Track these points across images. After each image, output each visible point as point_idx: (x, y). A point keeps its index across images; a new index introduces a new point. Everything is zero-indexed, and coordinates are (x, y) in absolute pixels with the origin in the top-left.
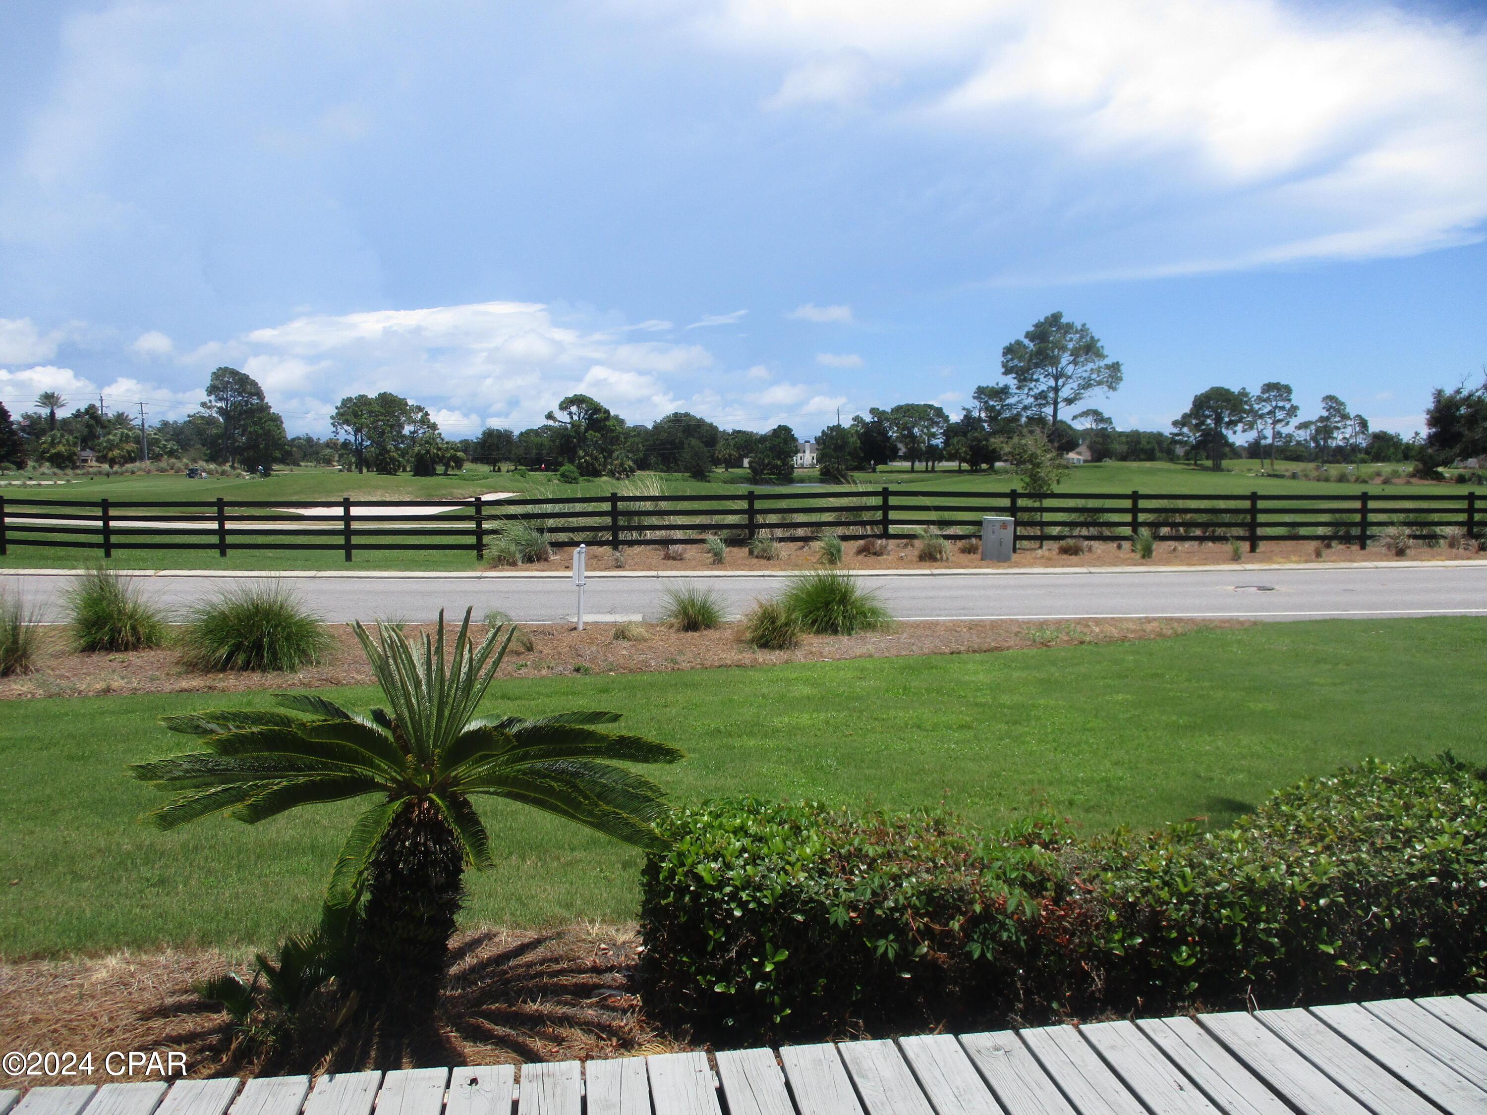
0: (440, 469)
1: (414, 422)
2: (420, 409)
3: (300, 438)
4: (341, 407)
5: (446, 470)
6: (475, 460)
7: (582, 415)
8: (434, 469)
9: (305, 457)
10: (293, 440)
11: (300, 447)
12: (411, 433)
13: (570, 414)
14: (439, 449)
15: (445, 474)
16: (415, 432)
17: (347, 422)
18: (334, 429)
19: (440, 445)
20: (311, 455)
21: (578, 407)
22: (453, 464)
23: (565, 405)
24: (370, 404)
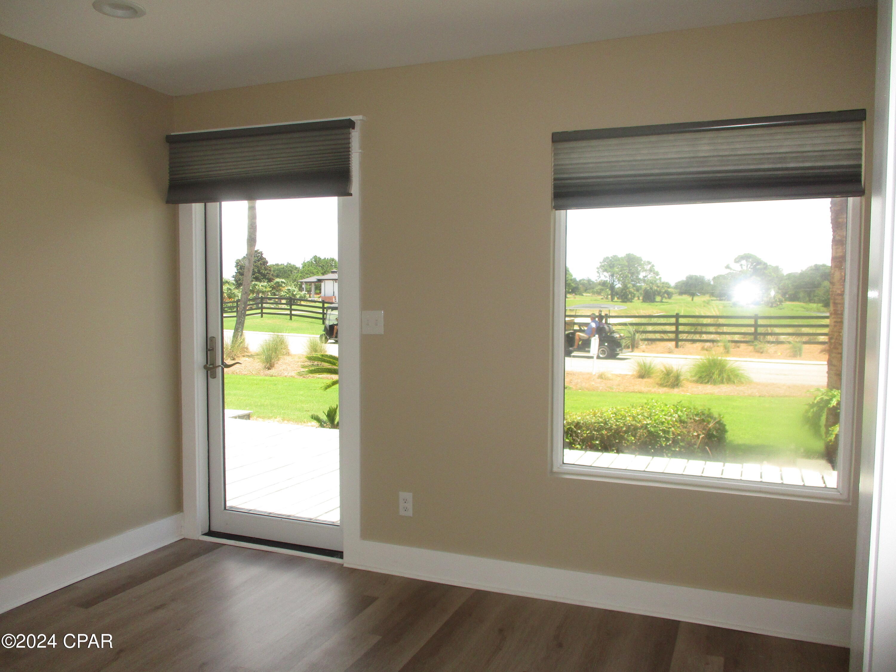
0: (658, 298)
1: (646, 271)
2: (649, 263)
3: (584, 280)
4: (603, 262)
5: (662, 299)
6: (681, 293)
7: (749, 266)
8: (654, 299)
9: (586, 290)
10: (580, 281)
11: (583, 285)
12: (644, 277)
13: (741, 265)
14: (658, 287)
15: (661, 302)
16: (646, 277)
17: (605, 270)
18: (598, 275)
19: (659, 285)
20: (590, 289)
21: (747, 261)
22: (666, 295)
23: (738, 260)
24: (619, 260)
